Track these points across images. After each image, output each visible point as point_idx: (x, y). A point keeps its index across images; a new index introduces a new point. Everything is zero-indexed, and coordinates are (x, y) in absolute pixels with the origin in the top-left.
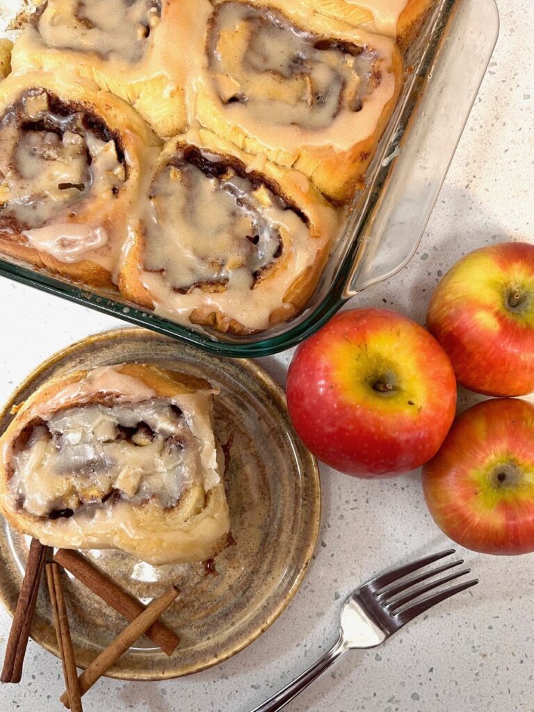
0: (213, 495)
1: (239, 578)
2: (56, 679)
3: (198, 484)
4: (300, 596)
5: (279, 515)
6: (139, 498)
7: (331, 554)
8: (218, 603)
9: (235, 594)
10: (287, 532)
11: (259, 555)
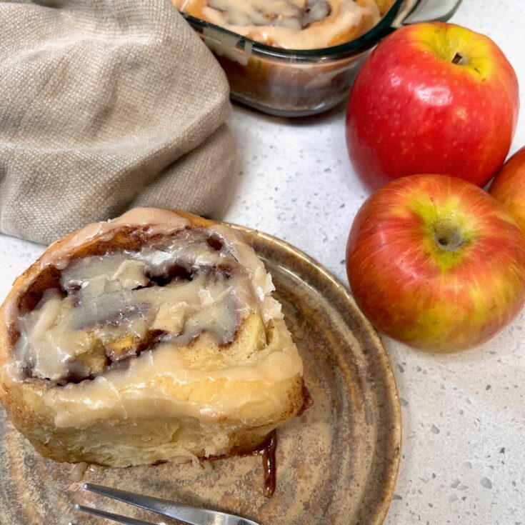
0: (276, 328)
1: (314, 491)
3: (256, 312)
5: (346, 405)
6: (185, 338)
9: (314, 515)
10: (361, 424)
11: (333, 456)
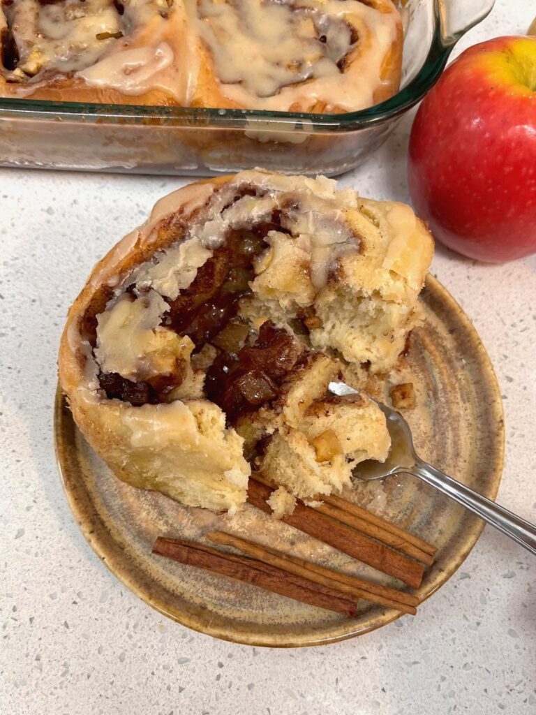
2: (251, 656)
4: (511, 447)
7: (522, 387)
8: (412, 511)
